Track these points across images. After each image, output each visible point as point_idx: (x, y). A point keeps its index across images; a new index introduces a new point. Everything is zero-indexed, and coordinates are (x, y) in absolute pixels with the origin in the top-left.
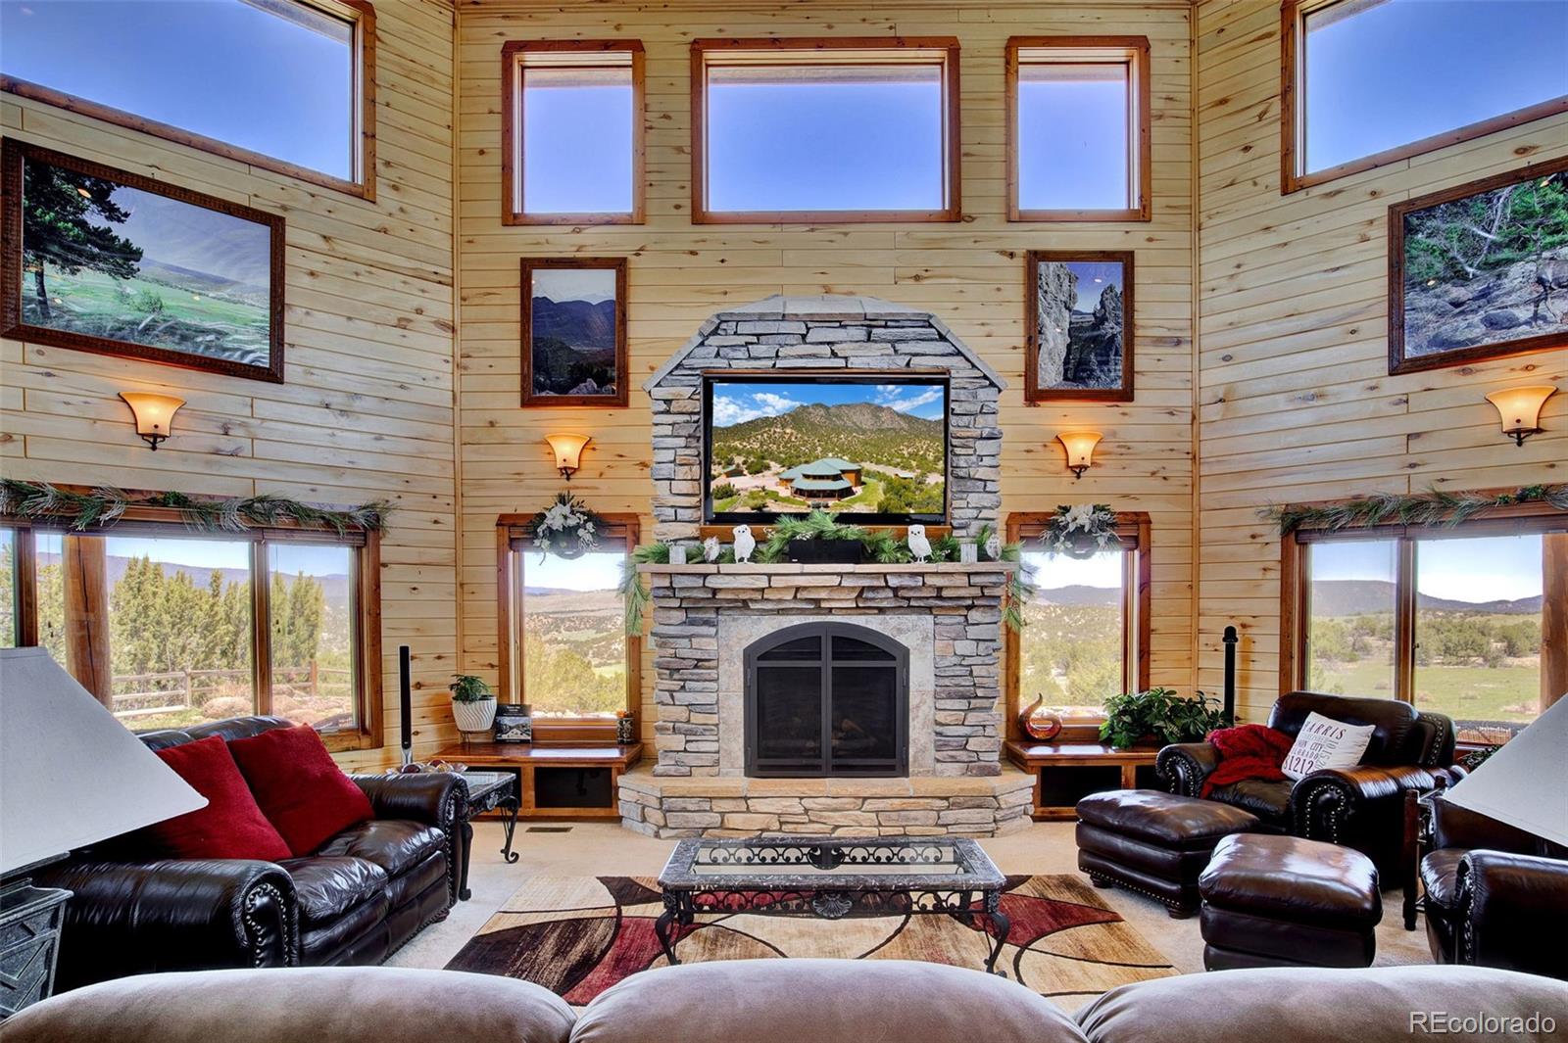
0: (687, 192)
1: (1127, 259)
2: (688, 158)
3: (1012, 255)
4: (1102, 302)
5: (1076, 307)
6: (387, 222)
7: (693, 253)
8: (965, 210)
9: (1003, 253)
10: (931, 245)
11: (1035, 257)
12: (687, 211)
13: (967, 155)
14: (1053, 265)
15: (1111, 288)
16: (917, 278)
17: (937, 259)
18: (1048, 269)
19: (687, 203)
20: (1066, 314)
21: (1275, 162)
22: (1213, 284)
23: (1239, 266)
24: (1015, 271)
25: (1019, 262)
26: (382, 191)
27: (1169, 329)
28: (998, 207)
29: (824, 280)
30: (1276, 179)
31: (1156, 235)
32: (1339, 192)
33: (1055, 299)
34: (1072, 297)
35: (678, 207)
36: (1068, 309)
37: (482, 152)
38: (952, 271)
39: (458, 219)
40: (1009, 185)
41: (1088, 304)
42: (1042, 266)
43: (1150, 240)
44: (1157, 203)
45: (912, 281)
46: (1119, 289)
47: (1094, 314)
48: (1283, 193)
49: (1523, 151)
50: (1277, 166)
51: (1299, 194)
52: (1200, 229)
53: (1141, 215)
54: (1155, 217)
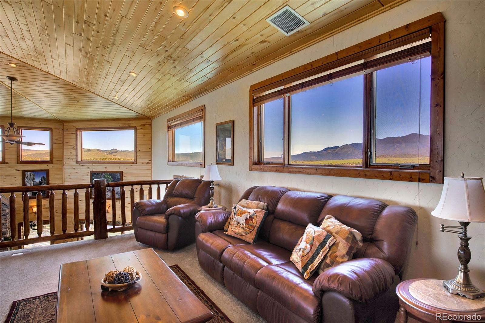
1: (47, 172)
3: (19, 170)
4: (41, 180)
5: (35, 181)
8: (6, 161)
9: (16, 170)
11: (24, 171)
13: (7, 149)
15: (43, 177)
18: (28, 173)
20: (32, 182)
22: (66, 176)
23: (70, 174)
25: (21, 172)
27: (57, 184)
28: (15, 161)
30: (75, 160)
31: (54, 166)
32: (84, 166)
33: (30, 179)
34: (34, 179)
36: (33, 181)
38: (4, 174)
41: (38, 180)
42: (26, 173)
43: (53, 167)
44: (54, 160)
46: (45, 177)
47: (39, 182)
48: (76, 163)
49: (106, 168)
50: (75, 158)
51: (78, 164)
52: (64, 165)
53: (51, 162)
54: (54, 162)
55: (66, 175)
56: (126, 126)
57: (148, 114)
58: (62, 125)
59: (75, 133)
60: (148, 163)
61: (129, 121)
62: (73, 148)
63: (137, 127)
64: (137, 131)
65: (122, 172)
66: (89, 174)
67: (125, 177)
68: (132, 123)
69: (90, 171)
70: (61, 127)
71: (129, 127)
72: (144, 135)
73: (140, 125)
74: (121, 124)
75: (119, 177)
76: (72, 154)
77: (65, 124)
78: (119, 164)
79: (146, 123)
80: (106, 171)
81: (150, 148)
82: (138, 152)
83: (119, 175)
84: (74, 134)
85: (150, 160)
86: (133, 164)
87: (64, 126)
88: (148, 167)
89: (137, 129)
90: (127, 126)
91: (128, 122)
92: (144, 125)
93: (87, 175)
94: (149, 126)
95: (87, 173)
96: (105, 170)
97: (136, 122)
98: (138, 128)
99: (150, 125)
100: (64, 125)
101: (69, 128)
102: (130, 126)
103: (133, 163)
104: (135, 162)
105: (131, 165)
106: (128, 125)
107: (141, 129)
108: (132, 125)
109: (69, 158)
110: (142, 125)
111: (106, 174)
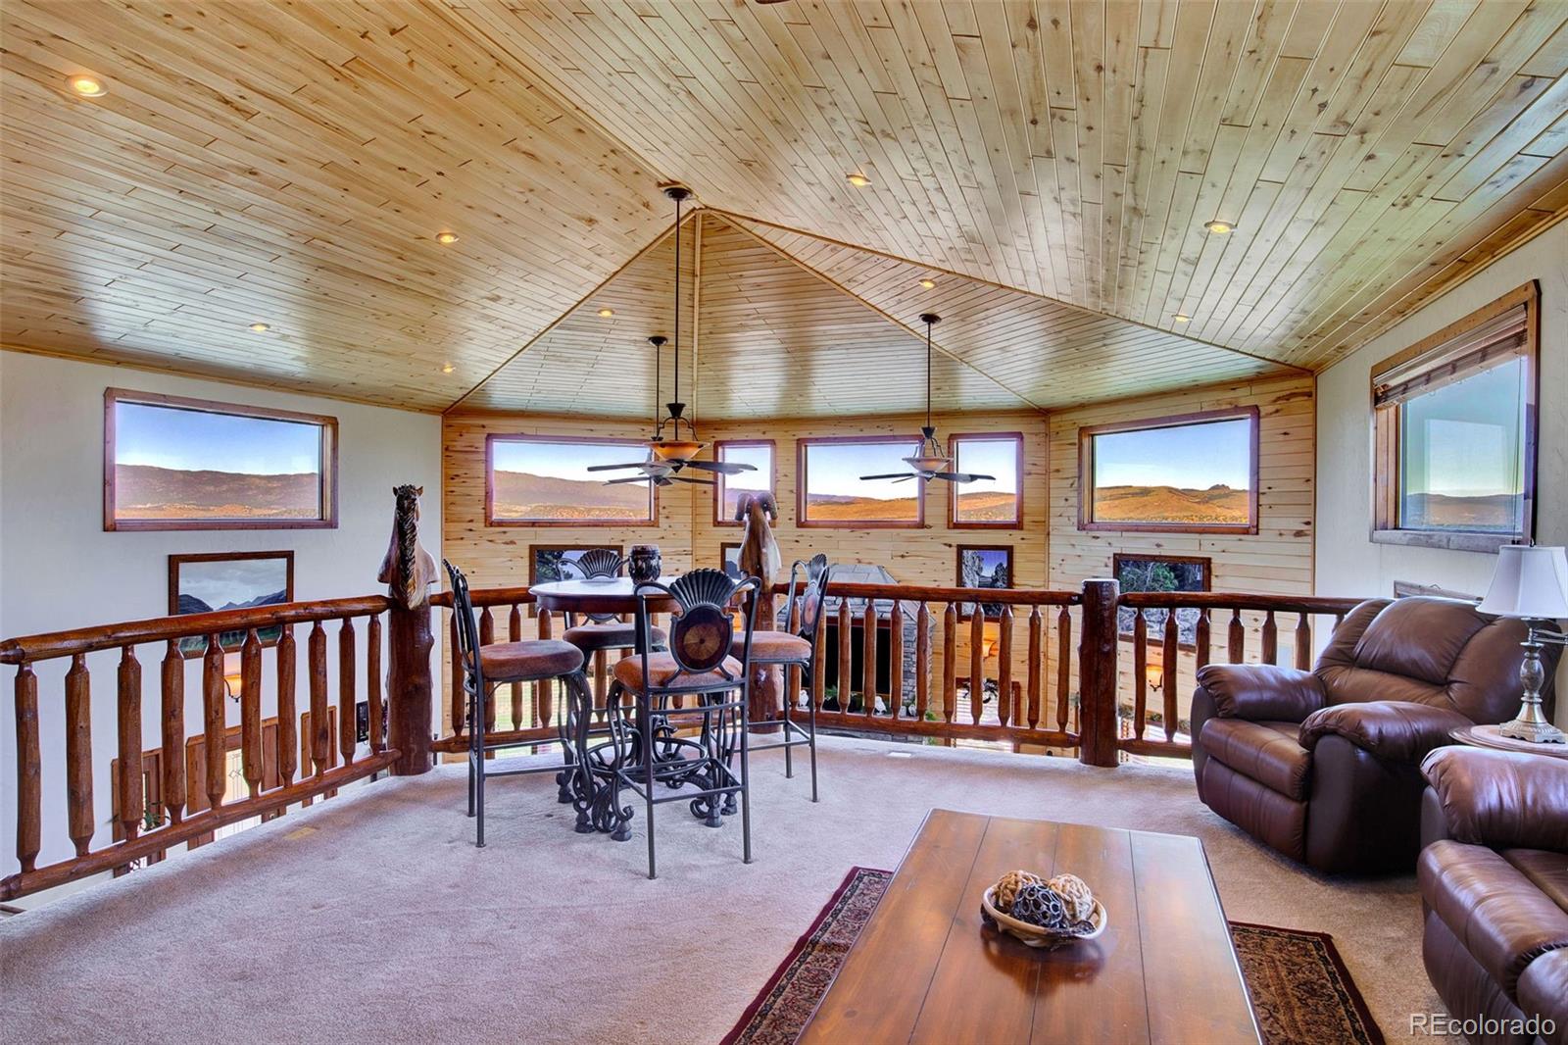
0: (795, 512)
1: (1009, 550)
2: (795, 495)
3: (950, 546)
4: (996, 572)
5: (983, 574)
6: (663, 534)
7: (797, 541)
8: (926, 523)
9: (945, 544)
10: (910, 540)
11: (961, 548)
12: (795, 521)
13: (929, 494)
14: (970, 552)
15: (1001, 565)
16: (903, 556)
17: (912, 548)
18: (968, 554)
19: (794, 517)
20: (977, 577)
21: (1074, 512)
22: (1054, 566)
23: (1063, 560)
24: (953, 553)
25: (955, 549)
26: (662, 520)
27: (1033, 586)
28: (943, 521)
29: (857, 556)
30: (1075, 520)
31: (1024, 537)
32: (1098, 538)
33: (972, 570)
34: (981, 569)
35: (790, 519)
36: (978, 574)
37: (705, 492)
38: (922, 554)
39: (694, 523)
40: (949, 510)
41: (989, 572)
42: (965, 552)
43: (1023, 539)
44: (1027, 519)
45: (899, 558)
46: (1005, 565)
47: (992, 578)
48: (1078, 529)
49: (1158, 546)
50: (1076, 514)
51: (1084, 533)
52: (1049, 534)
53: (1017, 526)
54: (1025, 527)
55: (1054, 562)
56: (1224, 407)
57: (1300, 358)
58: (1046, 422)
59: (1077, 441)
60: (1299, 534)
61: (1234, 389)
62: (1072, 485)
63: (1261, 409)
64: (1261, 420)
65: (1209, 559)
66: (1111, 563)
67: (1216, 576)
68: (1245, 397)
69: (1115, 555)
70: (1042, 427)
71: (1235, 411)
72: (1285, 434)
73: (1274, 396)
74: (1208, 402)
75: (1198, 578)
76: (1070, 503)
77: (1054, 419)
78: (1200, 533)
79: (1296, 391)
80: (1160, 556)
81: (1308, 480)
82: (1264, 493)
83: (1199, 571)
84: (1074, 444)
85: (1308, 523)
86: (1244, 534)
87: (1052, 425)
88: (1303, 546)
89: (1262, 414)
90: (1229, 407)
91: (1231, 394)
92: (1288, 397)
93: (1106, 566)
94: (1306, 398)
95: (1106, 560)
96: (1156, 552)
97: (1256, 389)
98: (1263, 411)
99: (1309, 395)
100: (1051, 420)
101: (1063, 428)
102: (1236, 406)
103: (1246, 531)
104: (1253, 530)
105: (1240, 540)
106: (1231, 404)
107: (1277, 411)
108: (1244, 403)
109: (1060, 516)
110: (1279, 398)
111: (1158, 564)
